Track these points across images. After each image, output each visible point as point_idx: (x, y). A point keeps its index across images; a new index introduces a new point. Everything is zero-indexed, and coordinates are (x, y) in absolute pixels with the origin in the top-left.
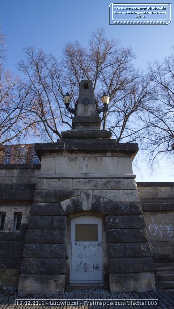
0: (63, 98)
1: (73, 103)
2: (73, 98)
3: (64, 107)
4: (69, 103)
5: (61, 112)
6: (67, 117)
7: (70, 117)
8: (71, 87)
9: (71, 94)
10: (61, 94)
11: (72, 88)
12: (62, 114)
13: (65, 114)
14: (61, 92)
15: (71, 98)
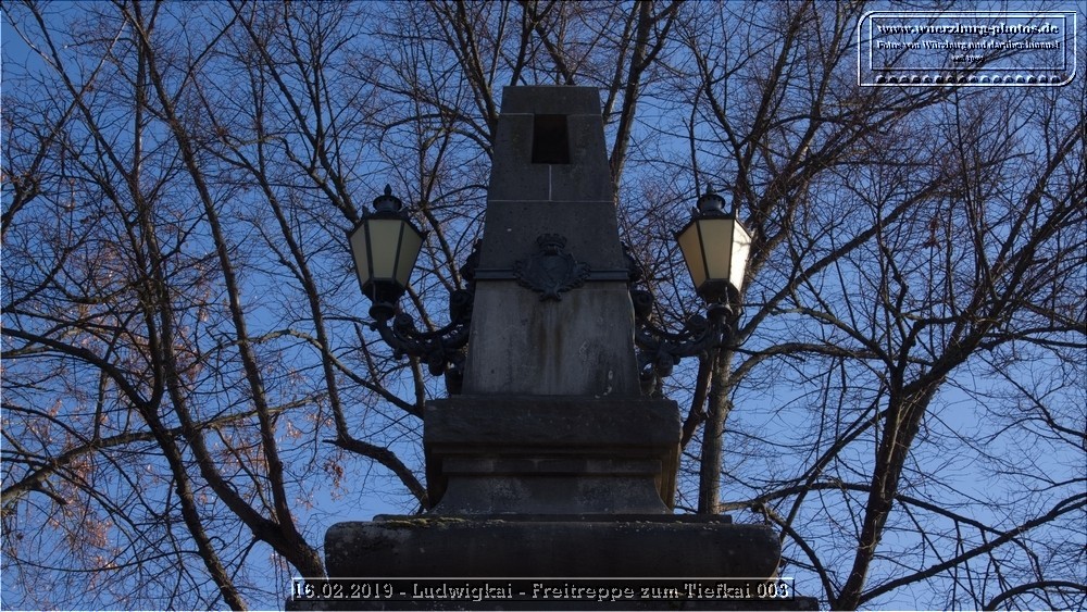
0: (349, 234)
1: (432, 279)
2: (433, 239)
3: (352, 313)
4: (401, 280)
5: (328, 360)
6: (382, 403)
7: (412, 400)
8: (423, 148)
9: (424, 202)
10: (335, 202)
11: (433, 151)
12: (338, 376)
13: (362, 373)
14: (331, 186)
15: (423, 235)
